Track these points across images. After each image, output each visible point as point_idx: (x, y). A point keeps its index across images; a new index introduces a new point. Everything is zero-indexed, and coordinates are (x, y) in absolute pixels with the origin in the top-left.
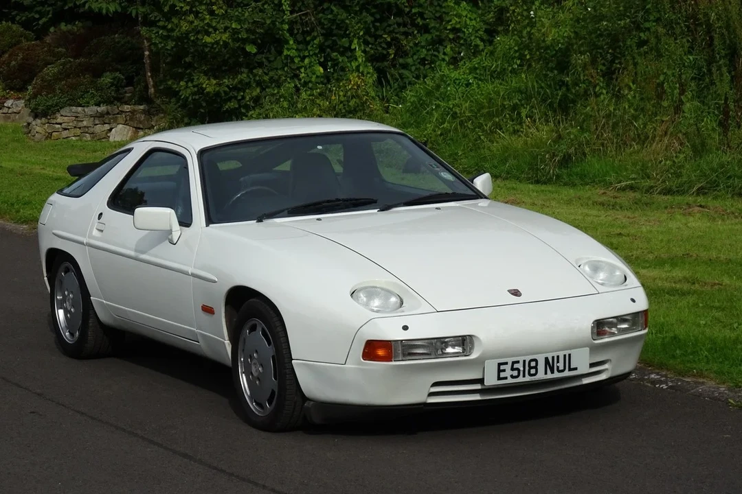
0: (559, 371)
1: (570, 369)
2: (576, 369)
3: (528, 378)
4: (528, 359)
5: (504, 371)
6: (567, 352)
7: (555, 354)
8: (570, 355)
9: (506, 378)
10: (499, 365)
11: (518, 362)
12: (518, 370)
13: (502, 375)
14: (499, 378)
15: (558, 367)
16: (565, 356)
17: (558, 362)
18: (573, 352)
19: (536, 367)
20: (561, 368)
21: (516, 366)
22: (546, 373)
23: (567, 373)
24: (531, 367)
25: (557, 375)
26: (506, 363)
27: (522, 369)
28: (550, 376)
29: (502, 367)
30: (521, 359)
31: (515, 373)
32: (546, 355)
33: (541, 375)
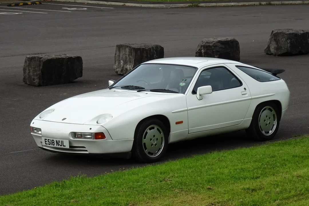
0: (61, 146)
1: (63, 146)
2: (65, 146)
3: (52, 146)
4: (52, 139)
5: (46, 142)
6: (62, 140)
7: (59, 140)
8: (63, 141)
9: (47, 144)
10: (45, 139)
11: (49, 140)
12: (49, 142)
13: (46, 143)
14: (46, 144)
15: (60, 144)
16: (61, 141)
17: (60, 143)
18: (64, 140)
19: (54, 143)
20: (61, 145)
21: (49, 141)
22: (57, 145)
23: (62, 147)
24: (53, 143)
25: (60, 147)
26: (46, 139)
27: (50, 142)
28: (58, 146)
29: (46, 140)
30: (50, 139)
31: (49, 143)
32: (56, 139)
33: (55, 146)
